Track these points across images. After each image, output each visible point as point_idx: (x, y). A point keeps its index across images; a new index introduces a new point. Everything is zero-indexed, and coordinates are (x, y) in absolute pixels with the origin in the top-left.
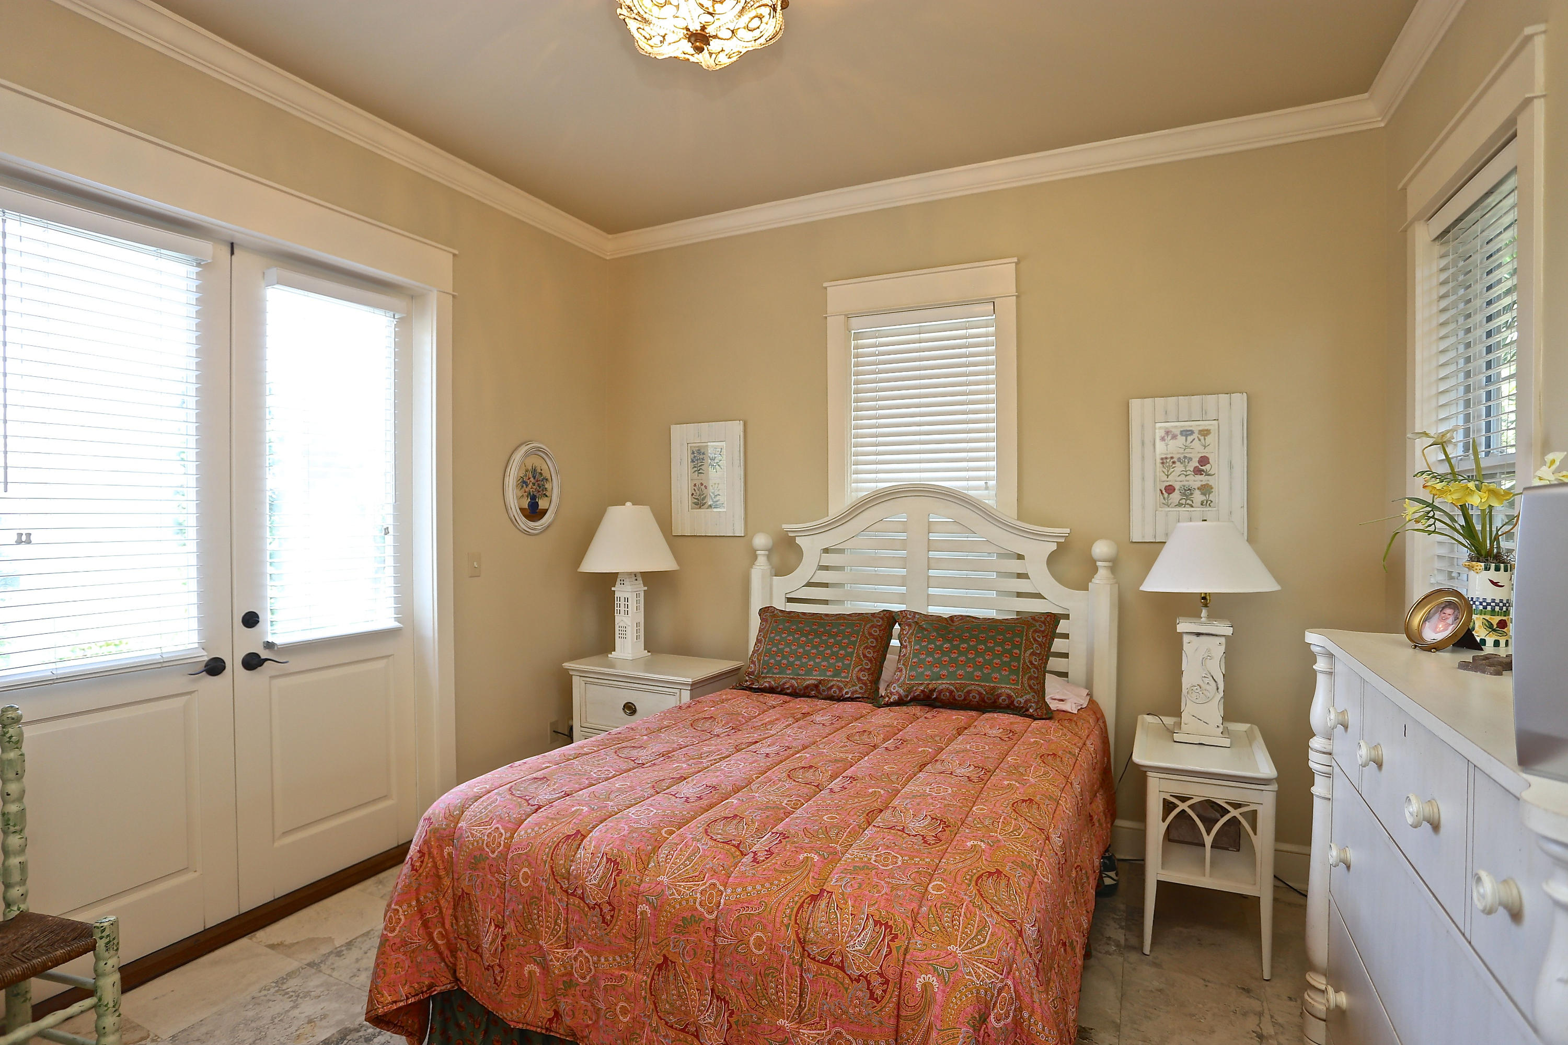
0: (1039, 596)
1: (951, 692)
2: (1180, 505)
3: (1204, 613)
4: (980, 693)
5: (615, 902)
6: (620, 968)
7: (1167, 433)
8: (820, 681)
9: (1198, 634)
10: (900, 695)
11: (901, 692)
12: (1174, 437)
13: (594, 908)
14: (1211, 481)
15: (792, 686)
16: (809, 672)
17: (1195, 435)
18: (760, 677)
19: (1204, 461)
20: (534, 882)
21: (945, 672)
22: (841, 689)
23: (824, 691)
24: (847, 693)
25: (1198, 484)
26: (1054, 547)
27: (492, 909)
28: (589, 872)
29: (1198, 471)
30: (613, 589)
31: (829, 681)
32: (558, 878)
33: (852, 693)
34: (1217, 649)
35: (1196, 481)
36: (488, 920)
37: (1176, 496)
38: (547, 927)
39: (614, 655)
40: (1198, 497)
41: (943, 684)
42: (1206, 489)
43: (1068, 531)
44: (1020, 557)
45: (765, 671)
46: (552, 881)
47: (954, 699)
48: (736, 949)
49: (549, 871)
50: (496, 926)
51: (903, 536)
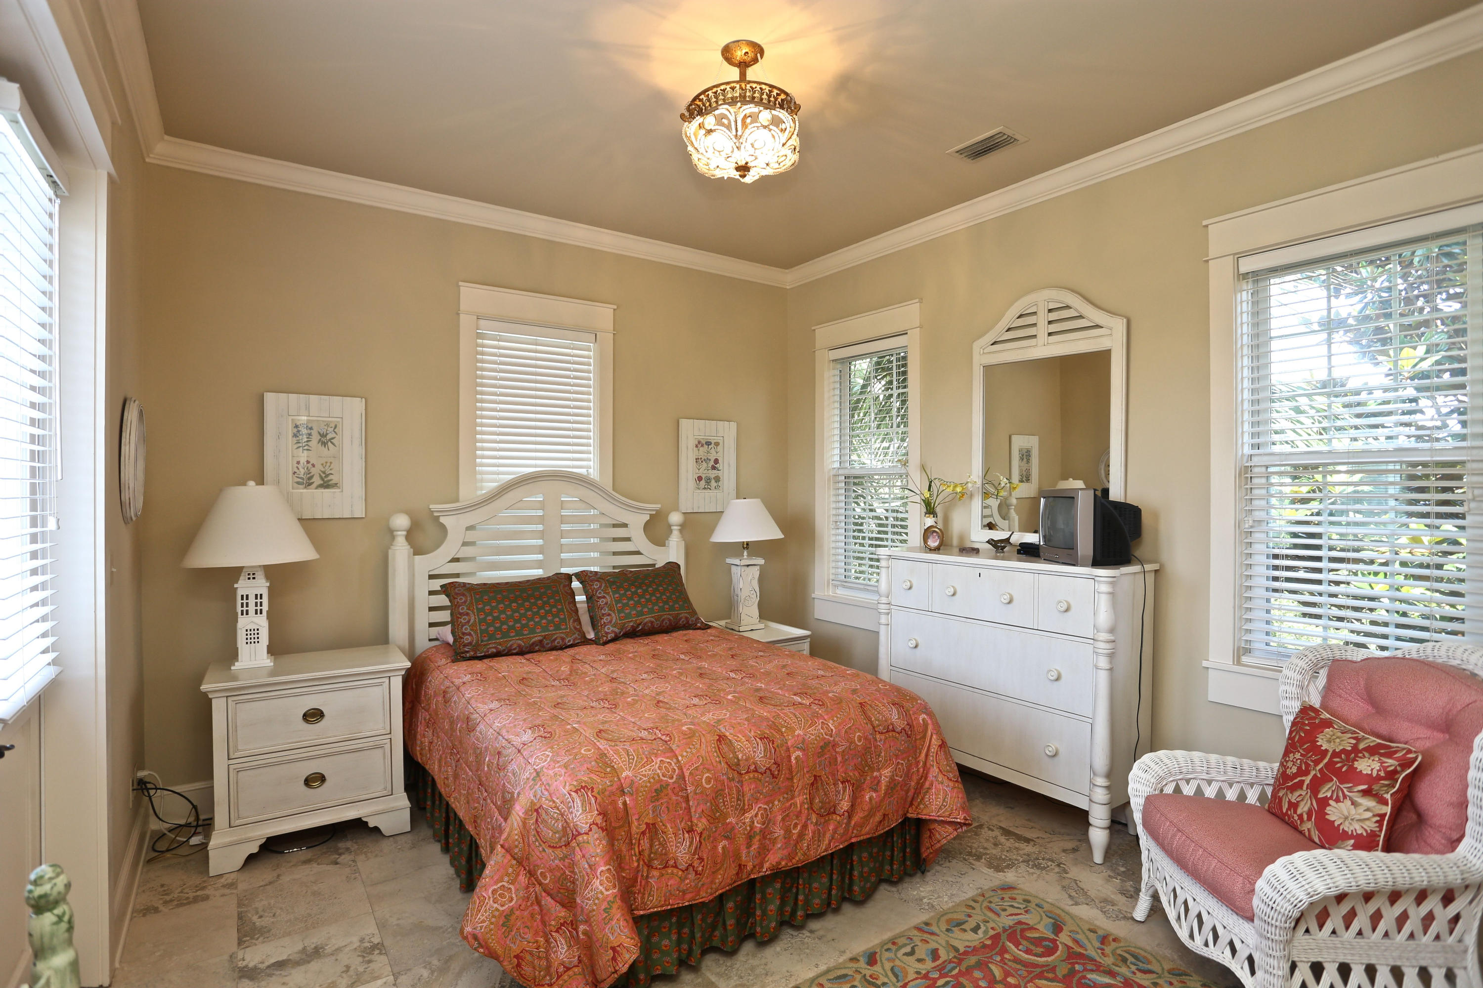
0: (638, 553)
1: (652, 622)
2: (705, 488)
3: (745, 553)
4: (670, 620)
5: (779, 760)
6: (788, 801)
7: (699, 442)
8: (545, 637)
9: (748, 566)
10: (615, 632)
11: (617, 630)
12: (702, 446)
13: (765, 773)
14: (720, 473)
15: (519, 646)
16: (533, 631)
17: (713, 445)
18: (479, 645)
19: (716, 461)
20: (716, 780)
21: (646, 610)
22: (563, 639)
23: (547, 644)
24: (569, 641)
25: (713, 476)
26: (647, 518)
27: (681, 822)
28: (754, 752)
29: (714, 468)
30: (236, 586)
31: (552, 635)
32: (733, 767)
33: (574, 640)
34: (755, 572)
35: (713, 474)
36: (681, 832)
37: (703, 483)
38: (732, 806)
39: (237, 666)
40: (713, 484)
41: (647, 618)
42: (717, 479)
43: (659, 506)
44: (625, 525)
45: (486, 639)
46: (730, 771)
47: (653, 627)
48: (850, 749)
49: (726, 766)
50: (688, 832)
51: (540, 513)
